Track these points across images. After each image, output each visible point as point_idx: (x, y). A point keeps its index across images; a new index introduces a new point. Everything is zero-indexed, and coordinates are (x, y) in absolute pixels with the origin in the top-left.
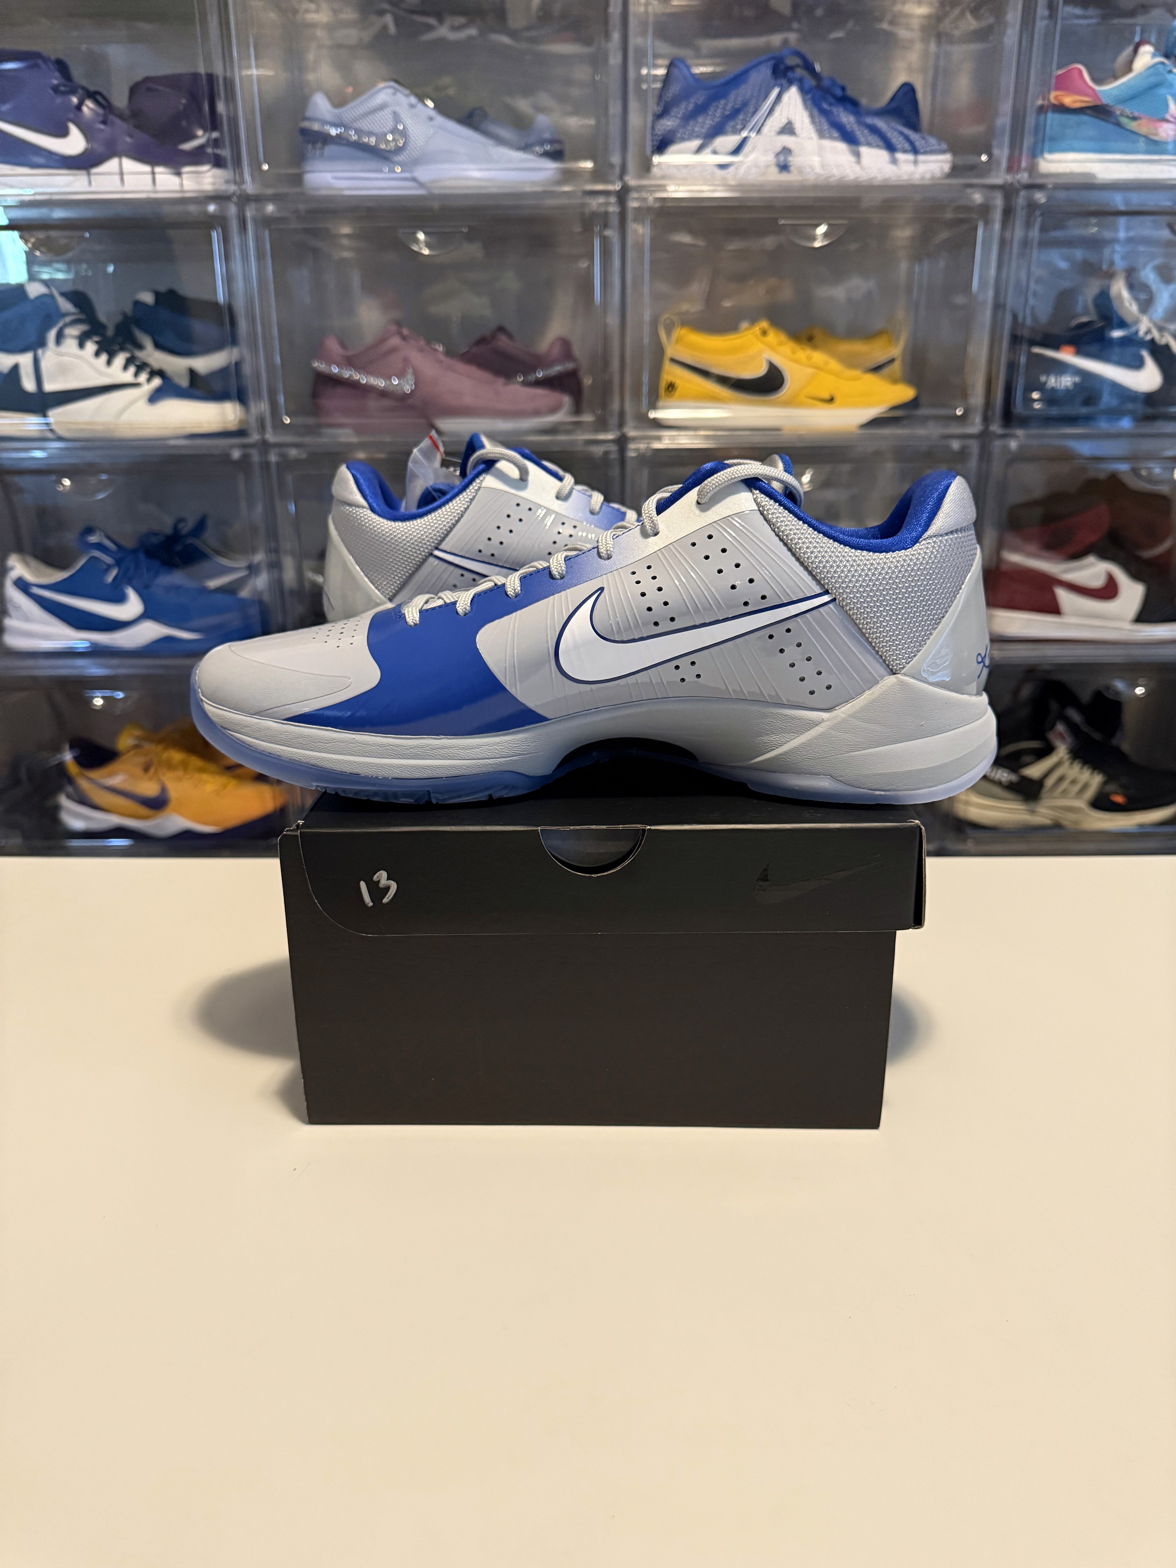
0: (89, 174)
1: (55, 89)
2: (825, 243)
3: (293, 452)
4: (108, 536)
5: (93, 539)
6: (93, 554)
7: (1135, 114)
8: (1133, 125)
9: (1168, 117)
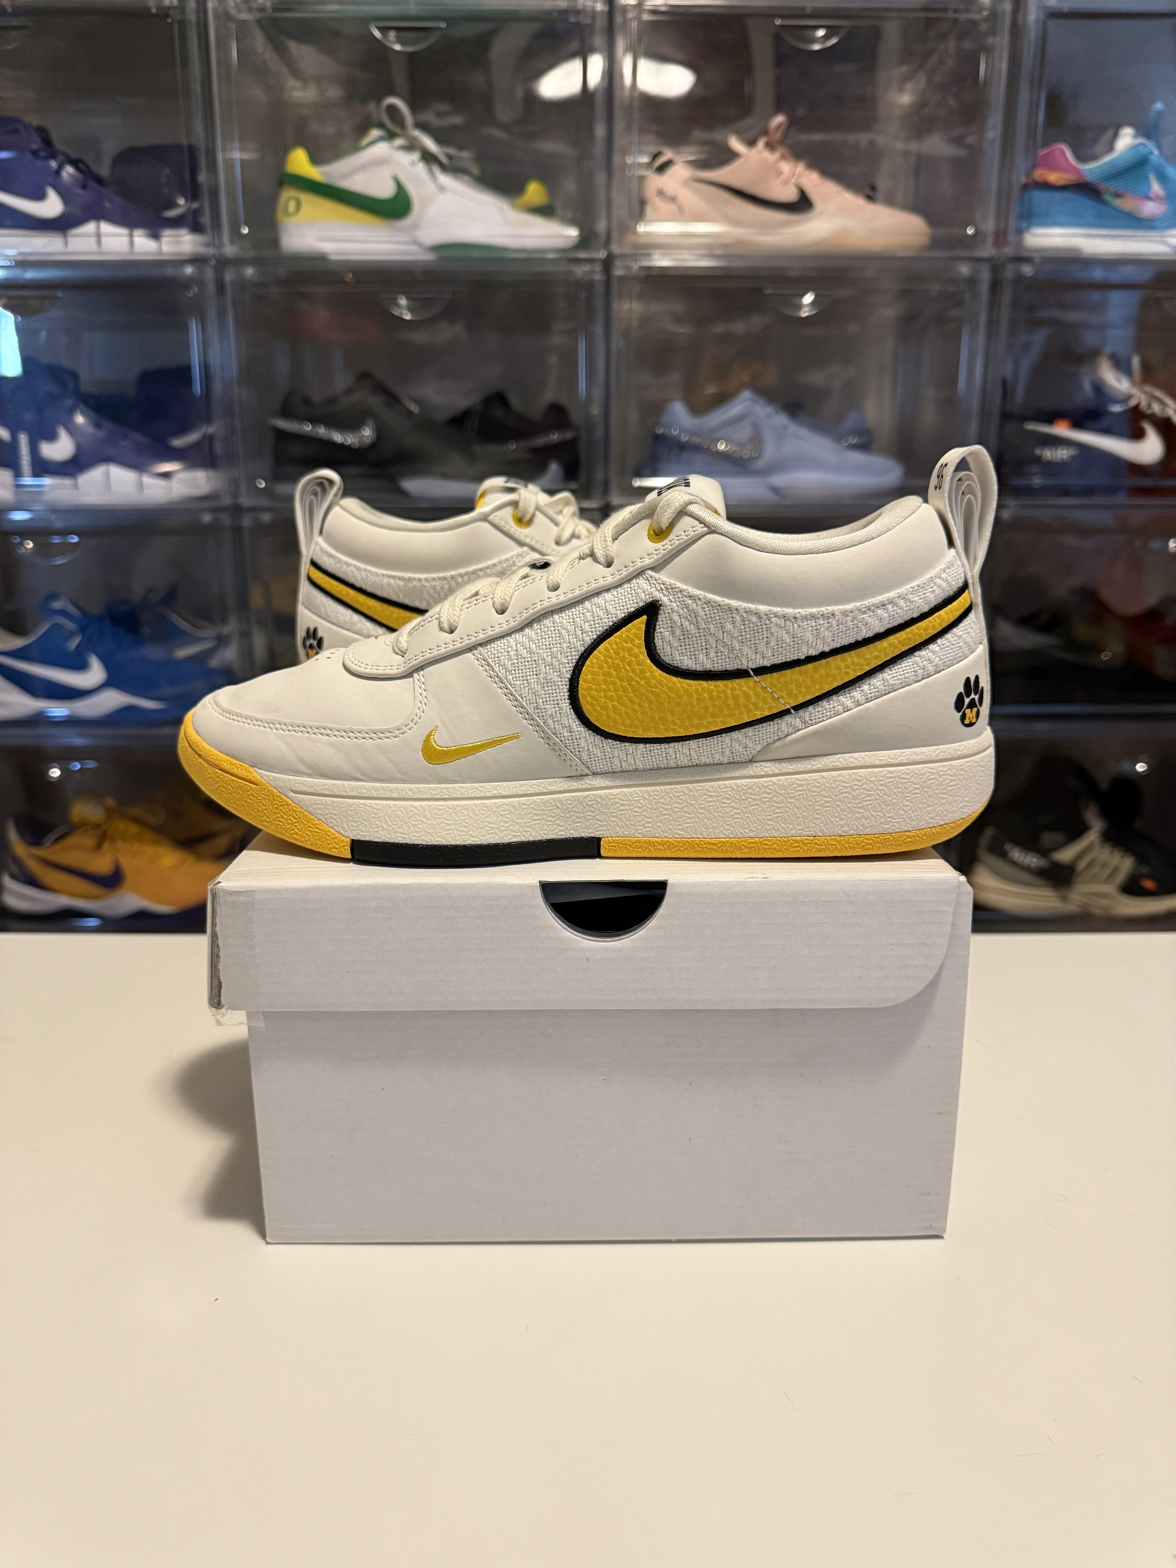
0: (65, 236)
1: (35, 153)
2: (812, 313)
3: (266, 517)
4: (73, 603)
5: (57, 605)
6: (57, 621)
7: (1121, 191)
8: (1117, 202)
9: (1152, 195)
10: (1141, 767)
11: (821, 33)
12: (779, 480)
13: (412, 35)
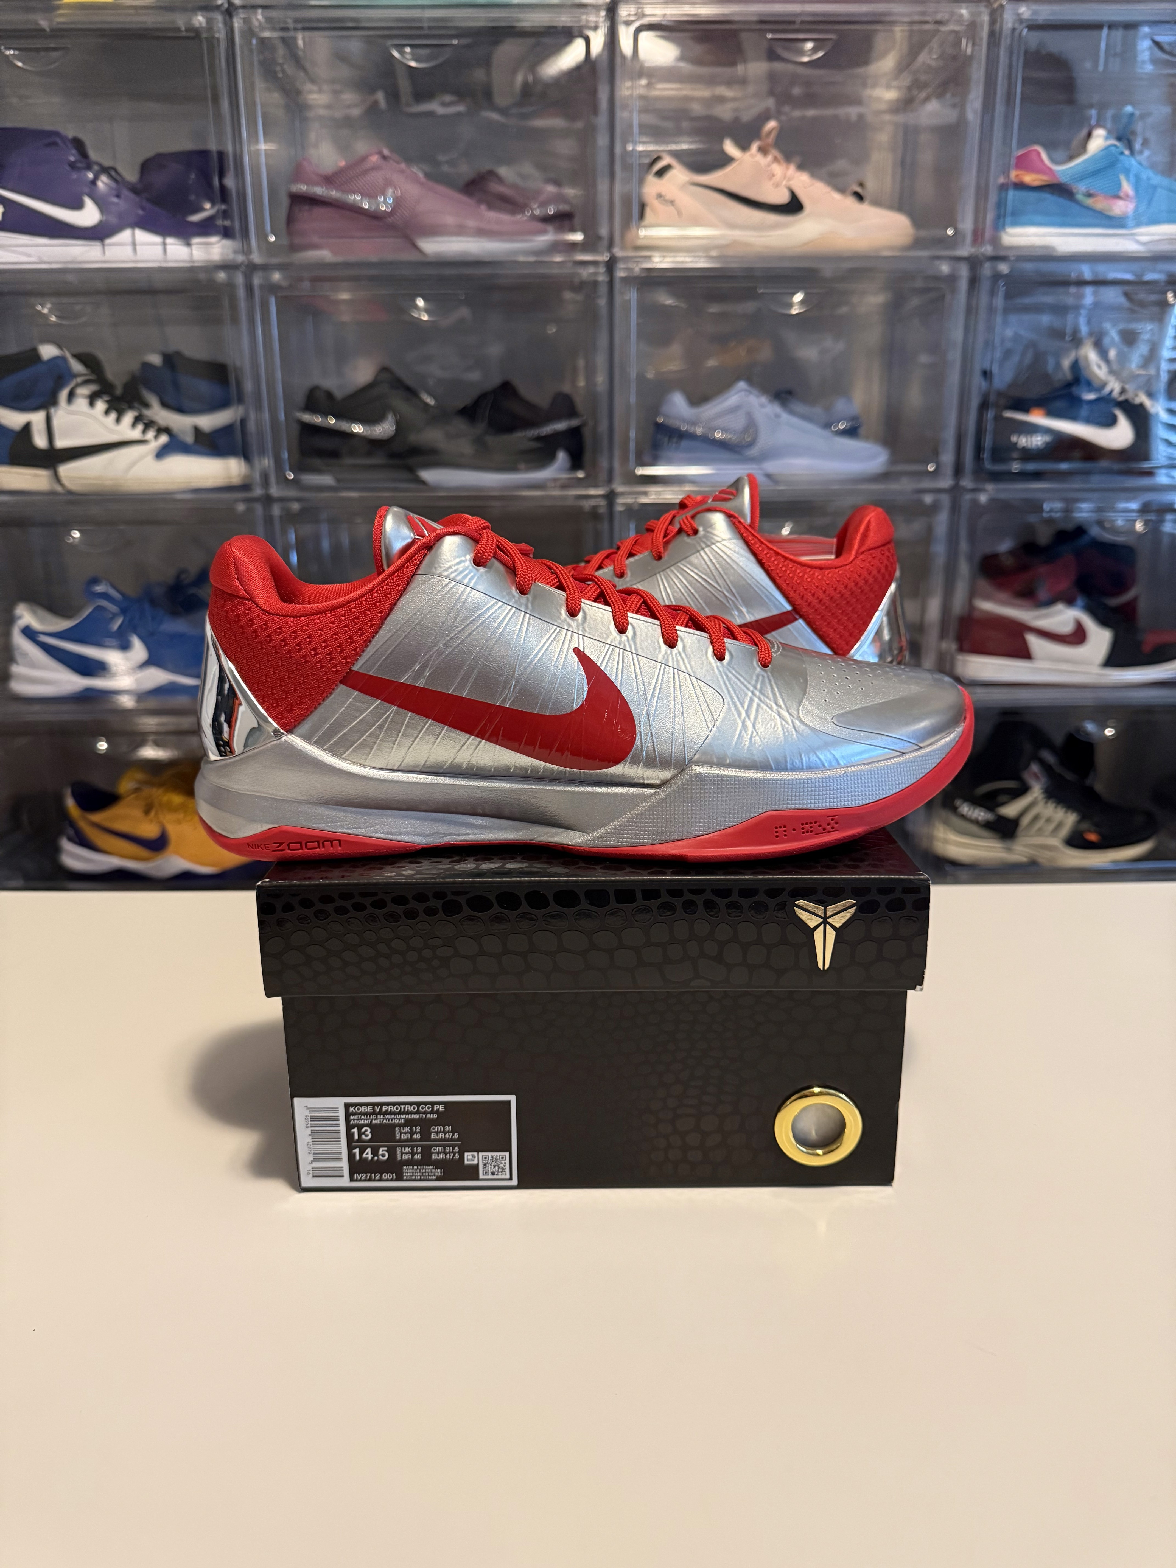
0: (102, 244)
1: (72, 165)
2: (801, 310)
3: (296, 506)
4: (113, 586)
5: (99, 588)
6: (99, 604)
7: (1092, 192)
8: (1089, 202)
9: (1122, 194)
10: (1109, 732)
11: (809, 45)
12: (771, 466)
13: (425, 52)
